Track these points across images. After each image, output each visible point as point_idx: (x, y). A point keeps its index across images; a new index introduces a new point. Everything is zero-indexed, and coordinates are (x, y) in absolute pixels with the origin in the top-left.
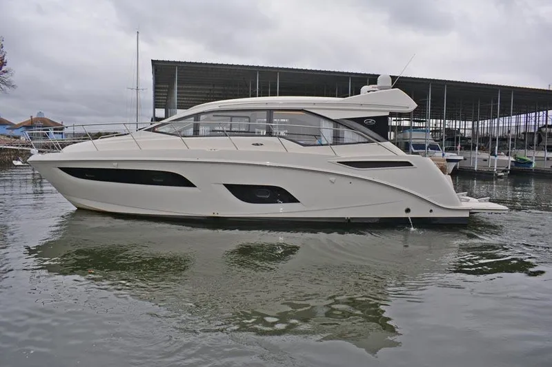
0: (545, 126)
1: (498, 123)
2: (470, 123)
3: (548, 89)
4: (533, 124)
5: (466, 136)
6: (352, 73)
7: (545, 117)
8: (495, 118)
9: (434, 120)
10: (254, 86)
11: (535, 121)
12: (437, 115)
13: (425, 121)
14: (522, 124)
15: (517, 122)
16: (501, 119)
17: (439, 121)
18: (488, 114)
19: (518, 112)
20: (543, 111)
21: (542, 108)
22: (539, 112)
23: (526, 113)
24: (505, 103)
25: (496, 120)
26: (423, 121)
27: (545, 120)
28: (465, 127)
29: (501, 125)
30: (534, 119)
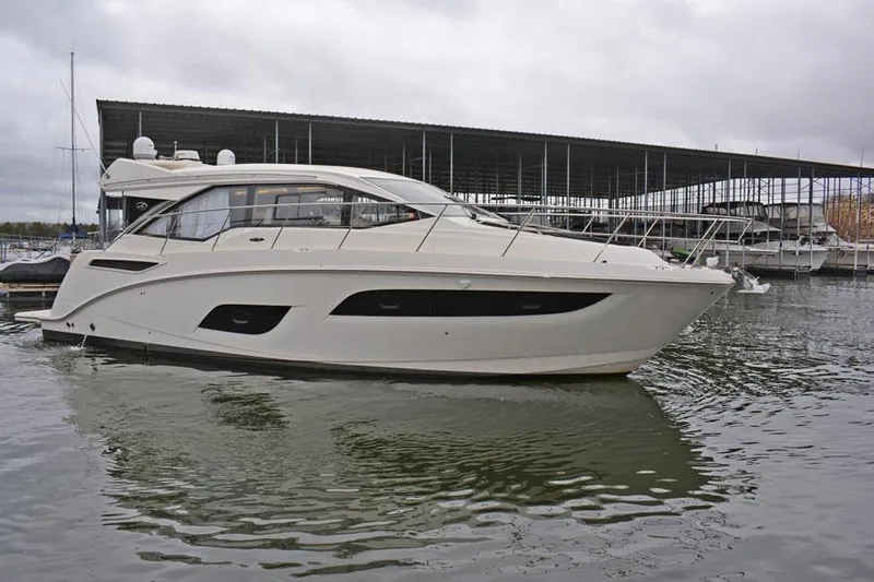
0: (711, 205)
1: (646, 202)
2: (606, 201)
3: (714, 150)
4: (696, 202)
5: (601, 221)
6: (427, 126)
7: (712, 192)
8: (641, 194)
9: (553, 198)
10: (271, 145)
11: (699, 198)
12: (557, 190)
13: (540, 199)
14: (680, 202)
15: (674, 199)
16: (651, 195)
17: (561, 198)
18: (632, 188)
19: (674, 185)
20: (708, 182)
21: (707, 178)
22: (703, 184)
23: (685, 185)
24: (655, 171)
25: (643, 197)
26: (537, 199)
27: (712, 196)
28: (599, 208)
29: (650, 204)
30: (696, 194)
